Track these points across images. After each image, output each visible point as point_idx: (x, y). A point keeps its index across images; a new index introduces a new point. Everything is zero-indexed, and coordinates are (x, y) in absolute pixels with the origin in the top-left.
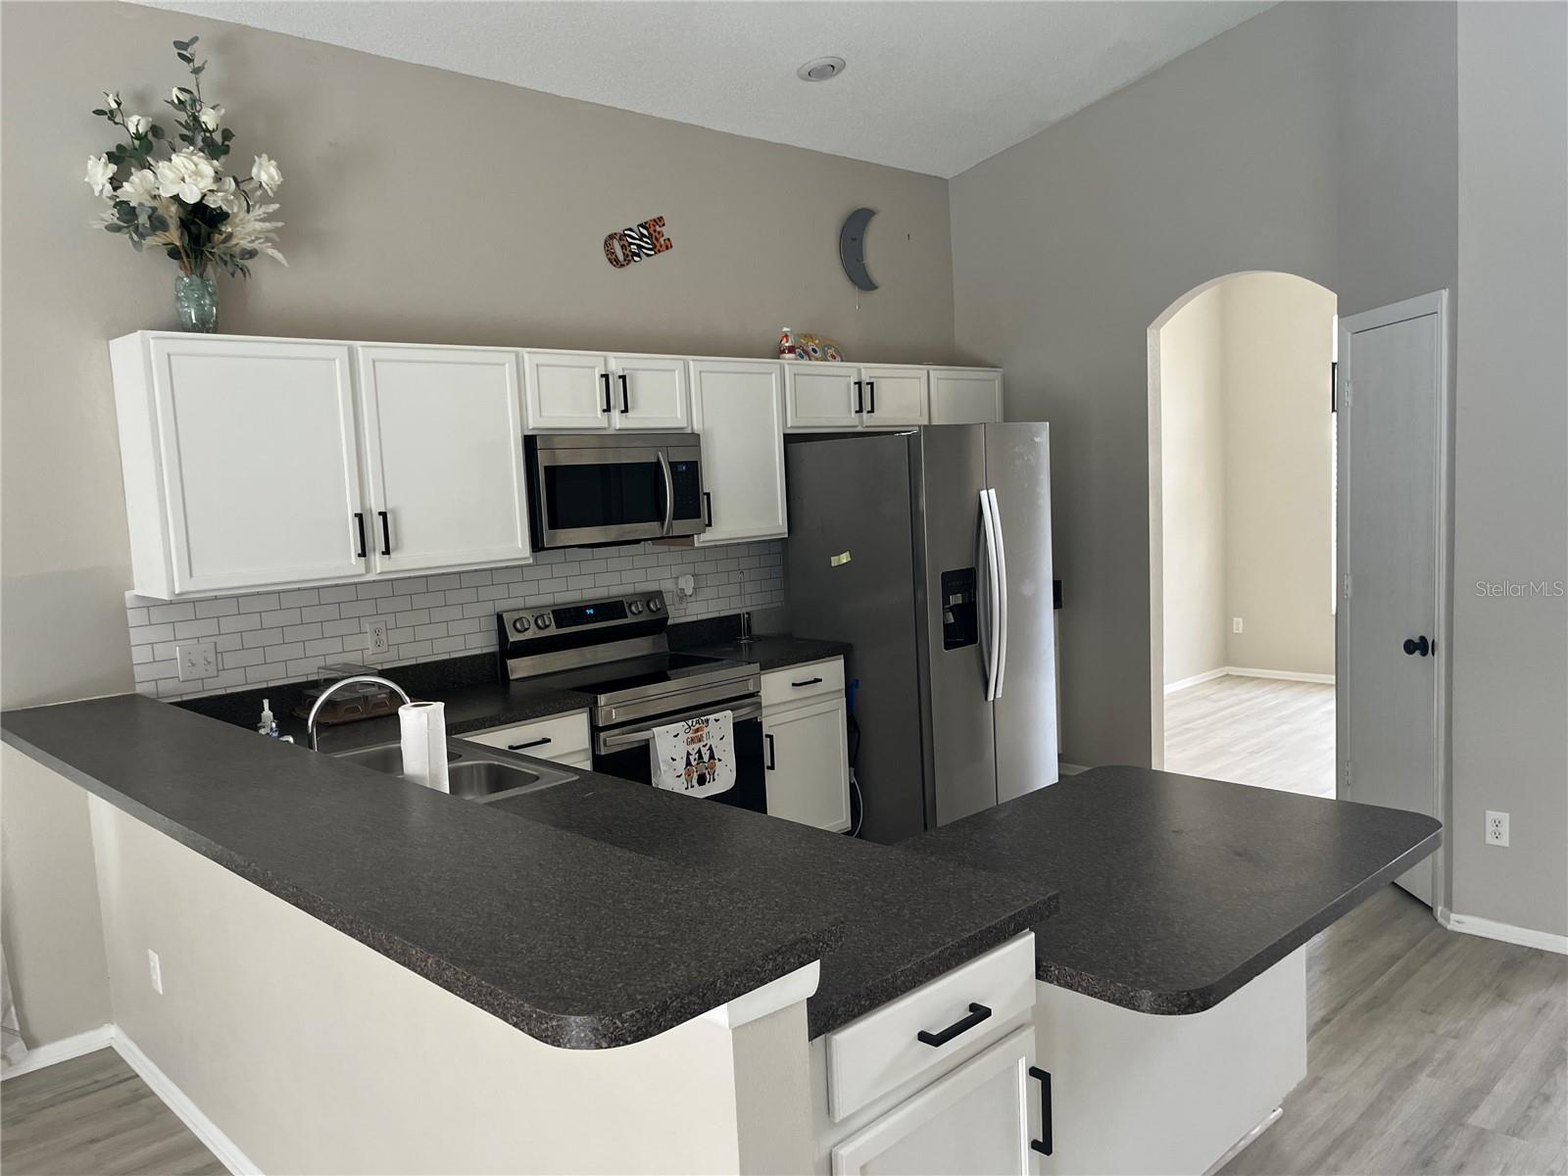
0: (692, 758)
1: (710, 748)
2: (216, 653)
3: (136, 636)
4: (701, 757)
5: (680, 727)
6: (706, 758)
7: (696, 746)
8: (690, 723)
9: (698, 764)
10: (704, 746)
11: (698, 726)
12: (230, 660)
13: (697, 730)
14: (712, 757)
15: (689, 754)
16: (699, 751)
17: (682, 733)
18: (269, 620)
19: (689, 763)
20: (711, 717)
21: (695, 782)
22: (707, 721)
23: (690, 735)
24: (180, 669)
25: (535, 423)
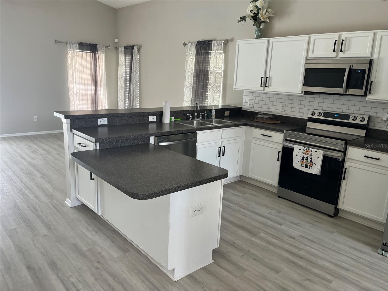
0: (304, 159)
1: (311, 158)
2: (254, 103)
3: (244, 97)
4: (307, 159)
5: (302, 148)
6: (309, 160)
7: (306, 156)
8: (306, 148)
9: (306, 161)
10: (310, 157)
11: (308, 150)
12: (256, 105)
13: (308, 151)
14: (311, 161)
15: (303, 157)
16: (307, 157)
17: (302, 150)
18: (264, 99)
19: (303, 159)
20: (314, 150)
21: (304, 165)
22: (312, 150)
23: (305, 151)
24: (248, 105)
25: (310, 55)
